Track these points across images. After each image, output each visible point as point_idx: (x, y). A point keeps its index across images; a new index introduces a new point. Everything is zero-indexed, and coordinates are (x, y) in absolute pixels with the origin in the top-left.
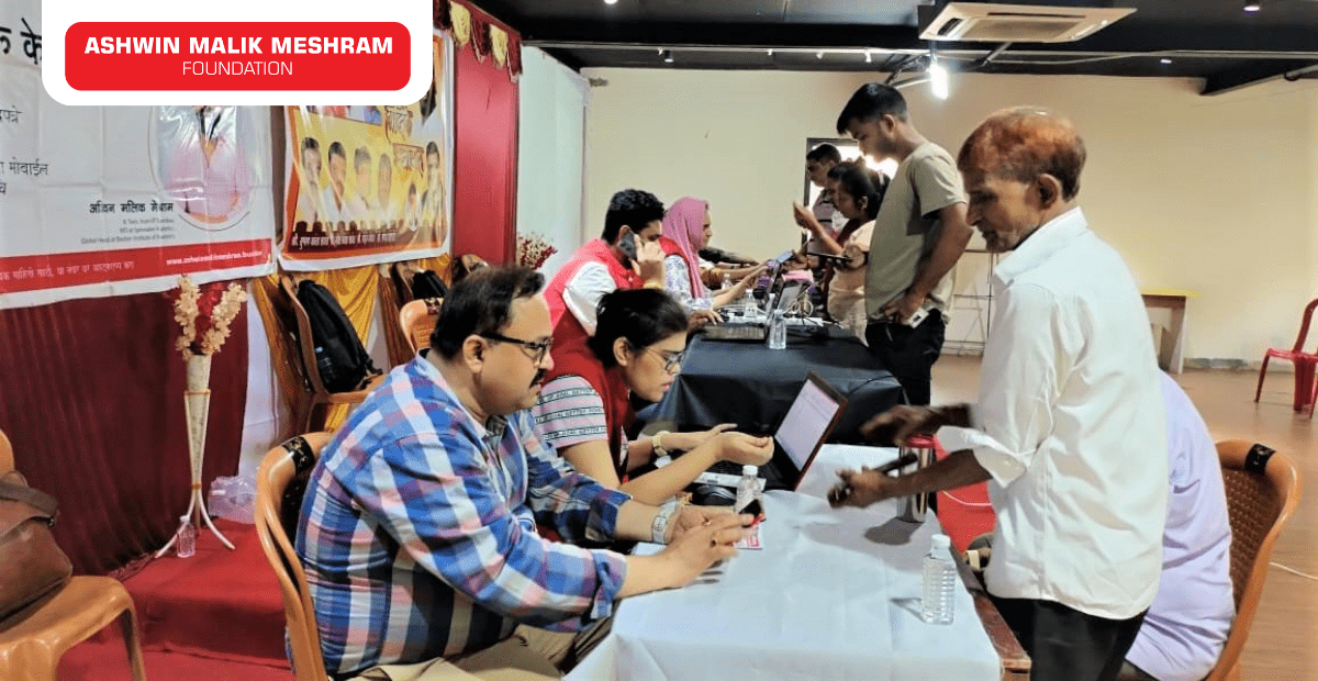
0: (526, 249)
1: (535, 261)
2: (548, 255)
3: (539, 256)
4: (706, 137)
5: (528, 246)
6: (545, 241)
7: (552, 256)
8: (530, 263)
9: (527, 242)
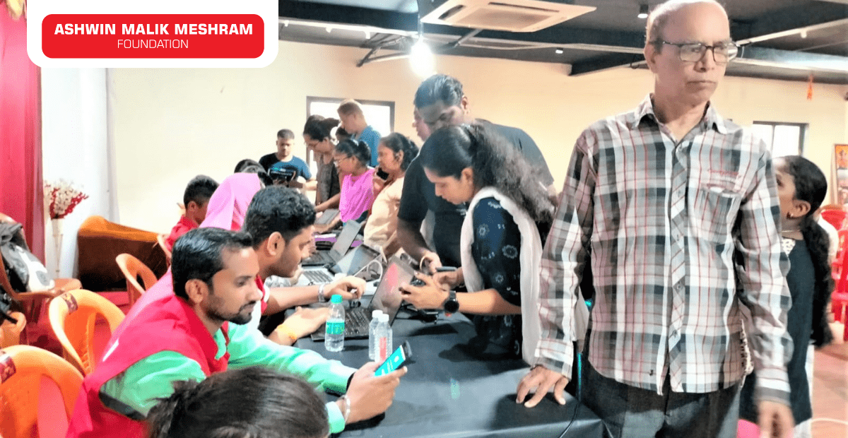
0: (55, 196)
1: (66, 208)
2: (79, 201)
3: (69, 202)
4: (222, 91)
5: (57, 193)
6: (74, 187)
7: (83, 201)
8: (60, 209)
9: (55, 190)
